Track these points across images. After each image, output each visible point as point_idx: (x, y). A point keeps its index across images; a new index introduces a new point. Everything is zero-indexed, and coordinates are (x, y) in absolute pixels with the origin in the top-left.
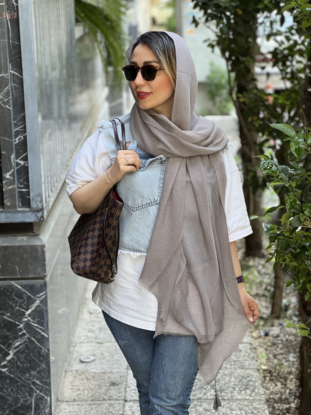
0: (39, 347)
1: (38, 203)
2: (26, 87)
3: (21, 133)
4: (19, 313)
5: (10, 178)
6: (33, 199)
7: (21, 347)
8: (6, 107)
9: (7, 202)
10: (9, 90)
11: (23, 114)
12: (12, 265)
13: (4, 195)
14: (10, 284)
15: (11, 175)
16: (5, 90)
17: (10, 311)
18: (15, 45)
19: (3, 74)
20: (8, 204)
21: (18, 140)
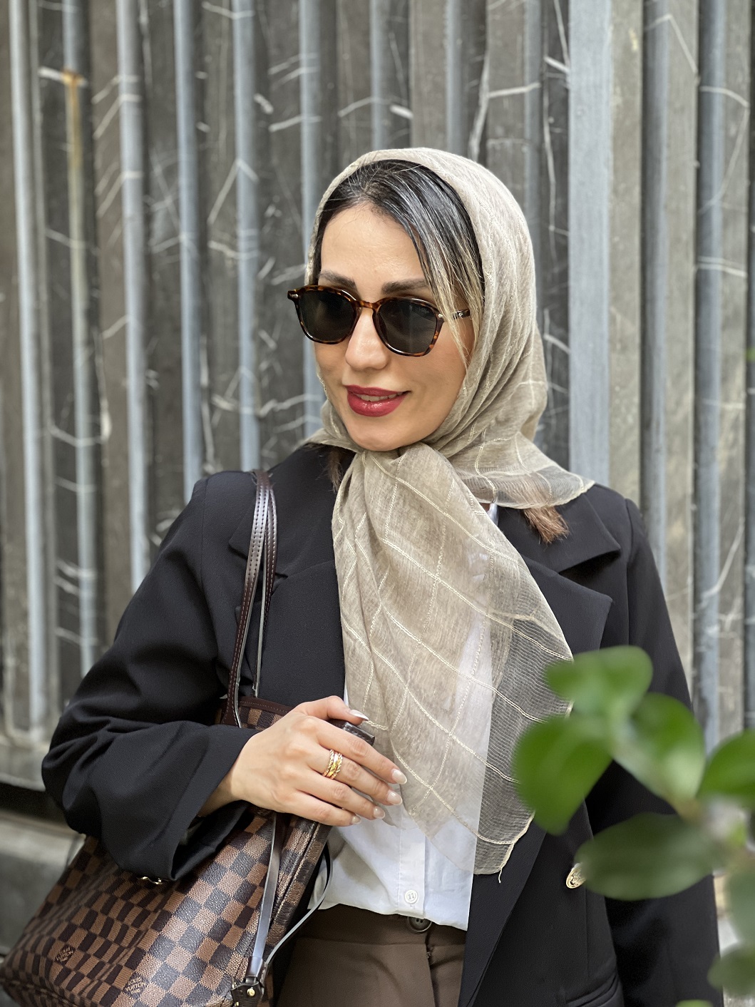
18: (562, 241)
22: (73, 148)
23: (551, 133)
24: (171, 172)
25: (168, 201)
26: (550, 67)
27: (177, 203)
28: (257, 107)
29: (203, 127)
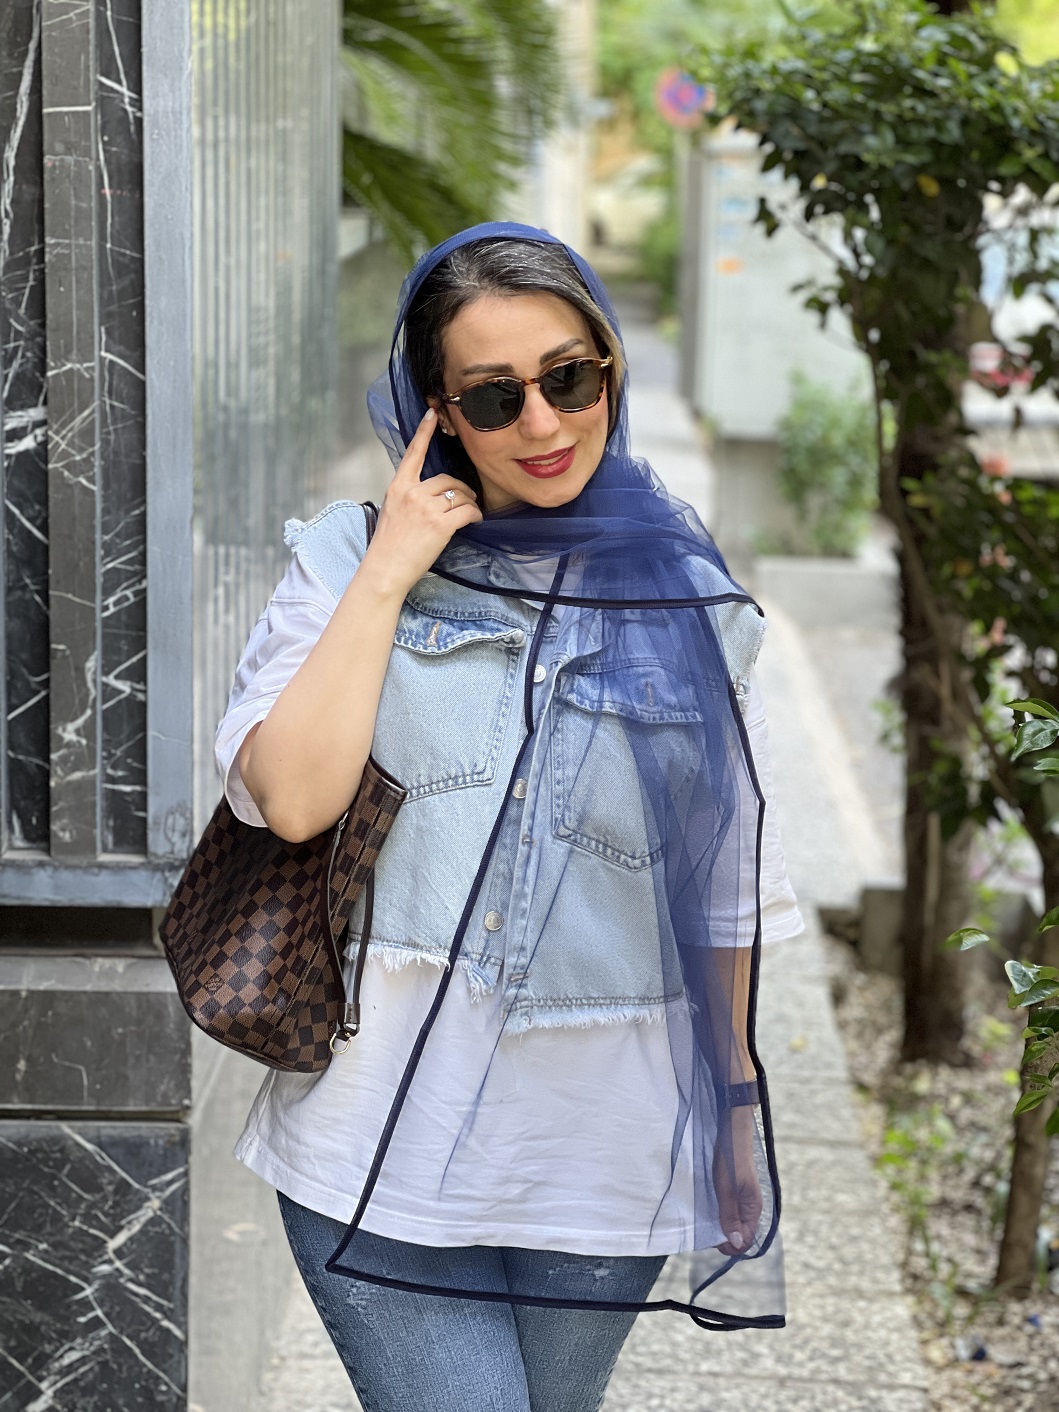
0: (149, 1371)
1: (176, 838)
2: (153, 415)
3: (127, 579)
4: (83, 1242)
5: (79, 742)
6: (156, 823)
7: (82, 1370)
8: (80, 483)
9: (63, 830)
10: (93, 422)
11: (137, 512)
12: (67, 1064)
13: (52, 802)
14: (56, 1132)
15: (82, 732)
16: (78, 420)
17: (51, 1234)
18: (121, 259)
19: (74, 362)
20: (66, 836)
21: (116, 604)
23: (105, 150)
26: (102, 84)
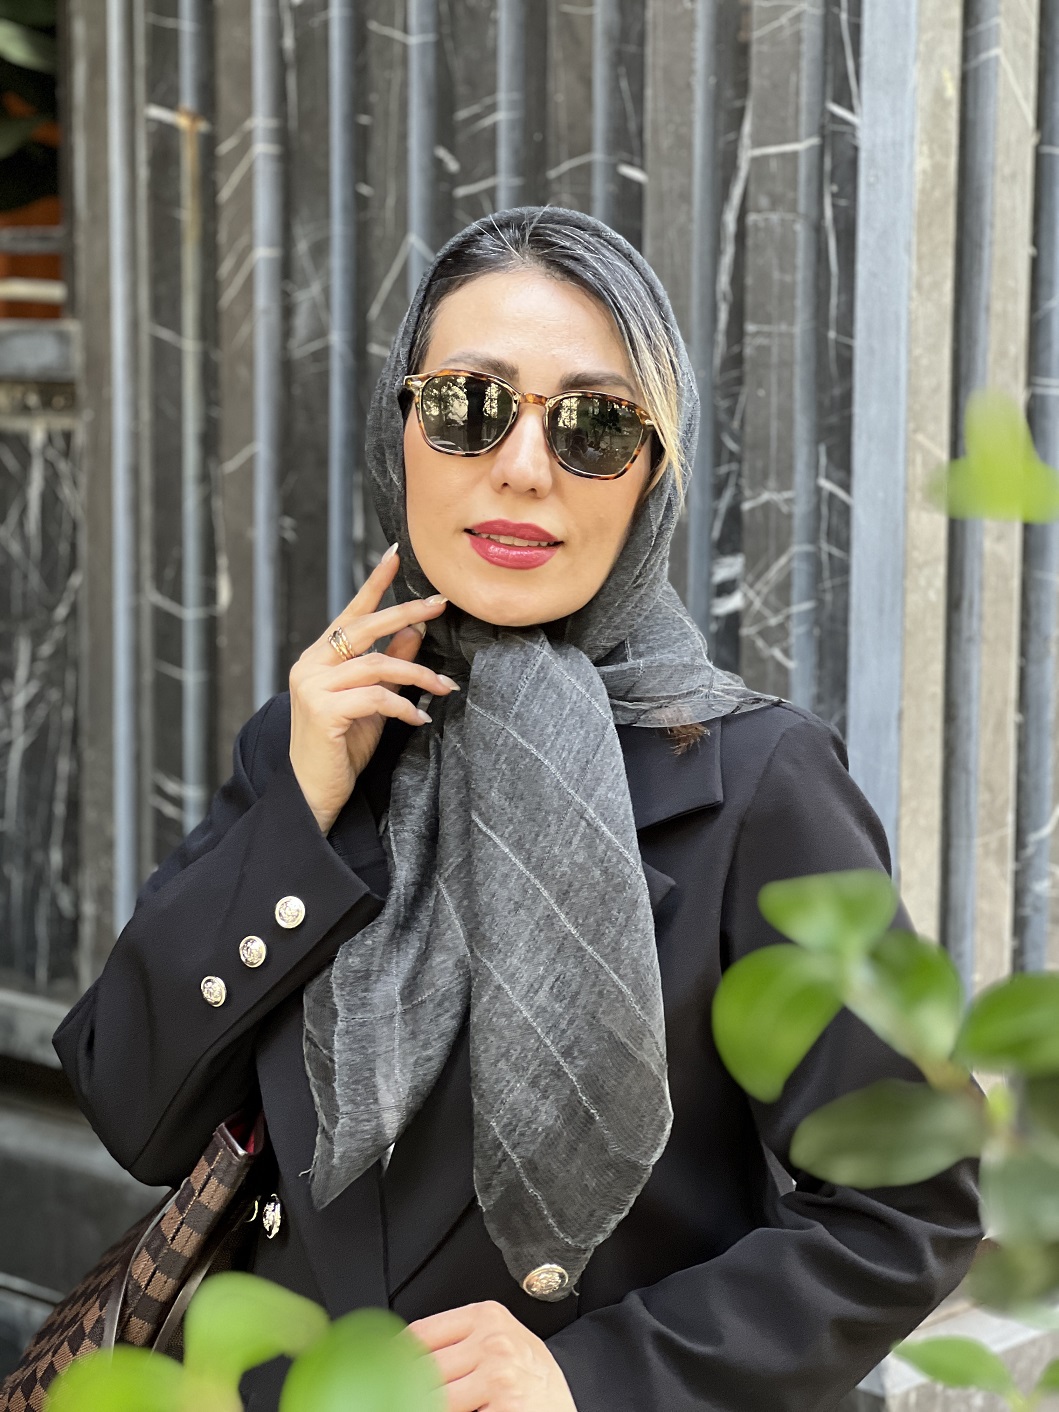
16: (775, 568)
18: (845, 352)
19: (771, 490)
22: (188, 214)
23: (834, 206)
24: (320, 250)
25: (315, 289)
26: (834, 117)
27: (326, 291)
28: (438, 163)
29: (365, 190)
